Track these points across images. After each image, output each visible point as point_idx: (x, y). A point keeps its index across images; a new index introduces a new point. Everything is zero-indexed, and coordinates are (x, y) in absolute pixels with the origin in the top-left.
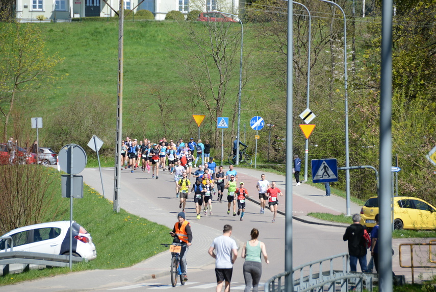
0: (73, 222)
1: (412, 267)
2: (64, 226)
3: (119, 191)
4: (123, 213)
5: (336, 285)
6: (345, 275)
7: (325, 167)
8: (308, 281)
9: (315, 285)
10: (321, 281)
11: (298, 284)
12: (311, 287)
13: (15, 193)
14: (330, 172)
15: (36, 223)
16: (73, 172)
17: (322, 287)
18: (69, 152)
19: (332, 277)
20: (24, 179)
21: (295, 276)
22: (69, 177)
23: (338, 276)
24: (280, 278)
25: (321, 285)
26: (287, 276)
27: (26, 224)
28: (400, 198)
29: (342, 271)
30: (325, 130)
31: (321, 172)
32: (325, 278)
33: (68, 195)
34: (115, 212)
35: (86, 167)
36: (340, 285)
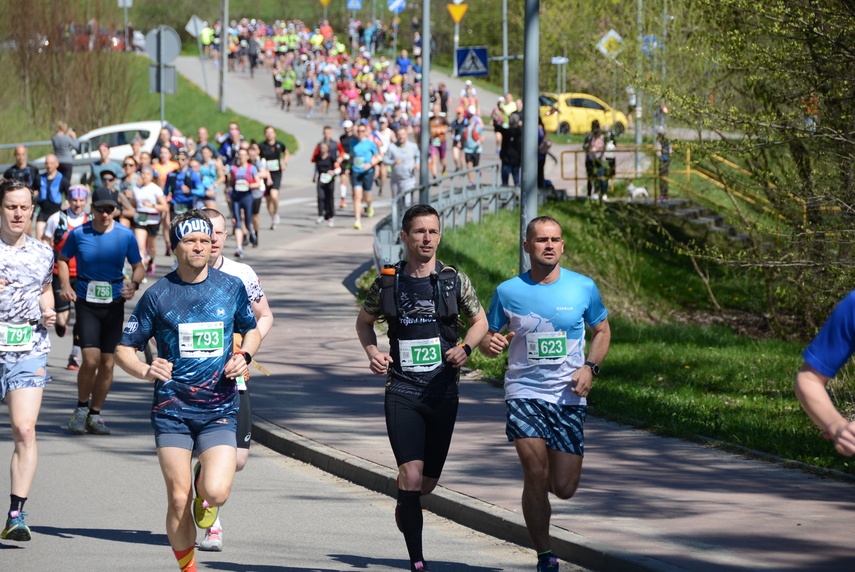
0: (165, 123)
1: (576, 179)
2: (154, 128)
3: (225, 87)
4: (230, 113)
5: (483, 202)
6: (494, 190)
7: (473, 58)
8: (448, 196)
9: (457, 201)
10: (465, 196)
11: (436, 200)
12: (453, 204)
13: (96, 87)
14: (479, 64)
15: (121, 122)
16: (164, 61)
17: (466, 204)
18: (159, 36)
19: (478, 192)
20: (107, 70)
21: (432, 191)
22: (159, 68)
23: (486, 190)
24: (412, 193)
25: (464, 201)
26: (421, 191)
27: (110, 123)
28: (569, 96)
29: (490, 185)
30: (480, 11)
31: (468, 63)
32: (470, 194)
33: (158, 89)
34: (220, 111)
35: (180, 54)
36: (488, 201)
